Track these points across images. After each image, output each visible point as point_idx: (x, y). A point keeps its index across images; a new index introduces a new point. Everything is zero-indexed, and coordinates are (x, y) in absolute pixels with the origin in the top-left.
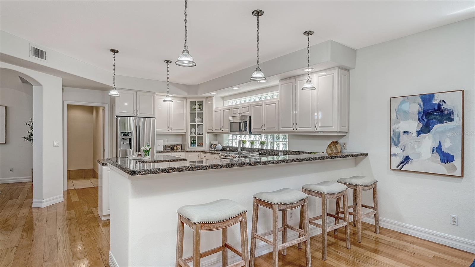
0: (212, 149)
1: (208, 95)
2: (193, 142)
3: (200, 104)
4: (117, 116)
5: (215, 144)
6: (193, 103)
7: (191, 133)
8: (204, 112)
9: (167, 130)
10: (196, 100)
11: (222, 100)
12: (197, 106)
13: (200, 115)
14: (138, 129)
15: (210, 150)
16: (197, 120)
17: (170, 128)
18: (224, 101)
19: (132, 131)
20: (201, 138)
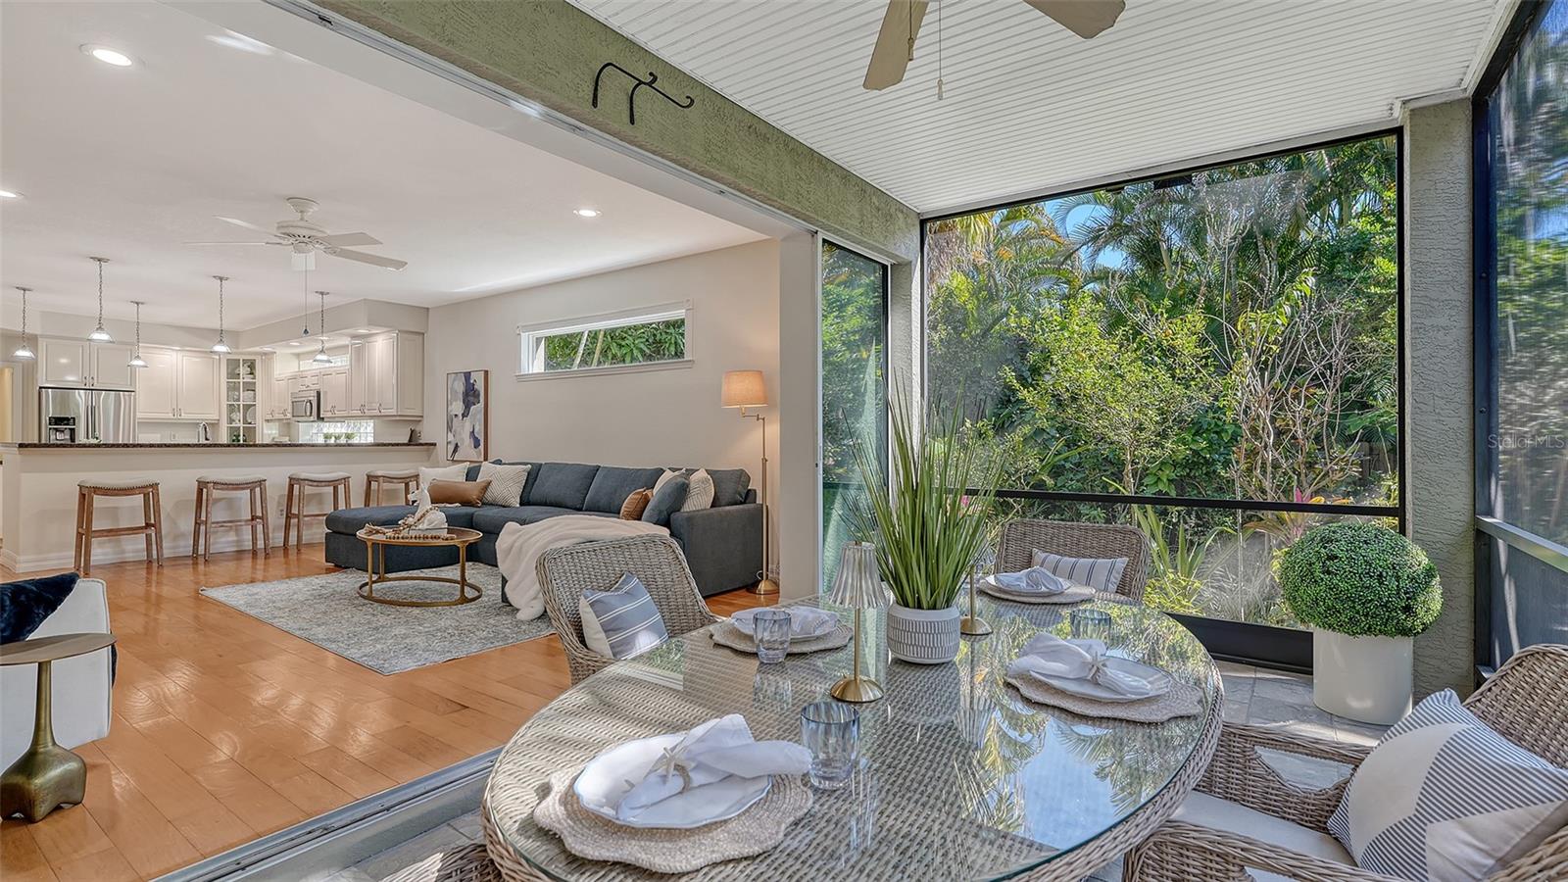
1: (267, 349)
4: (41, 388)
6: (233, 364)
7: (231, 421)
8: (258, 381)
9: (171, 415)
10: (241, 358)
12: (243, 370)
13: (250, 388)
14: (92, 411)
16: (244, 397)
17: (176, 411)
19: (79, 417)
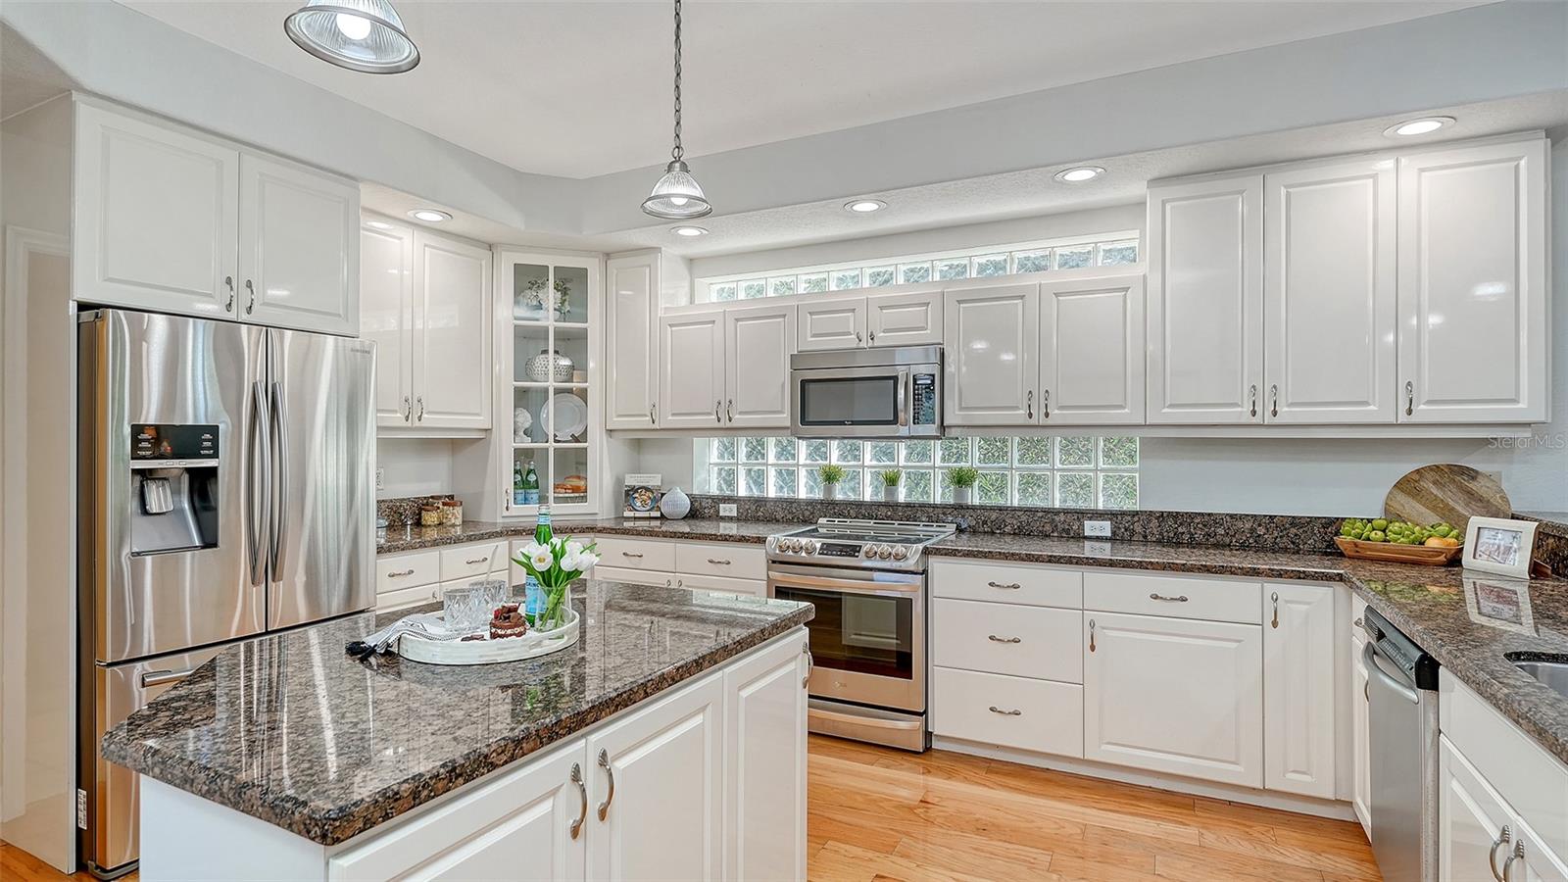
0: (638, 514)
2: (526, 483)
3: (571, 283)
5: (647, 489)
6: (529, 276)
8: (595, 325)
10: (552, 261)
11: (683, 270)
12: (553, 296)
15: (628, 519)
17: (411, 405)
18: (696, 280)
20: (574, 463)
